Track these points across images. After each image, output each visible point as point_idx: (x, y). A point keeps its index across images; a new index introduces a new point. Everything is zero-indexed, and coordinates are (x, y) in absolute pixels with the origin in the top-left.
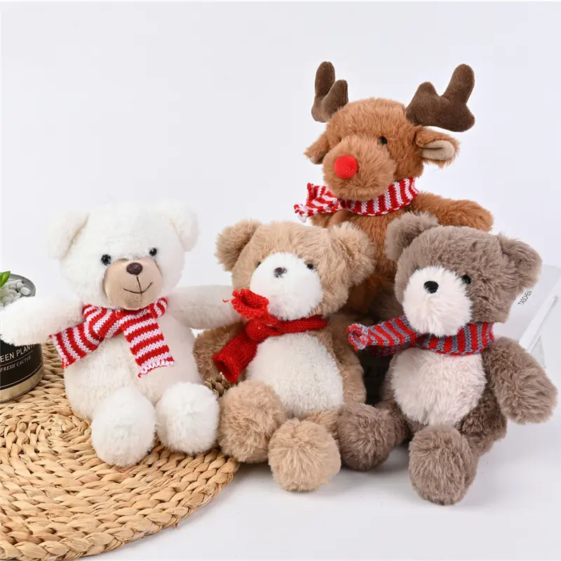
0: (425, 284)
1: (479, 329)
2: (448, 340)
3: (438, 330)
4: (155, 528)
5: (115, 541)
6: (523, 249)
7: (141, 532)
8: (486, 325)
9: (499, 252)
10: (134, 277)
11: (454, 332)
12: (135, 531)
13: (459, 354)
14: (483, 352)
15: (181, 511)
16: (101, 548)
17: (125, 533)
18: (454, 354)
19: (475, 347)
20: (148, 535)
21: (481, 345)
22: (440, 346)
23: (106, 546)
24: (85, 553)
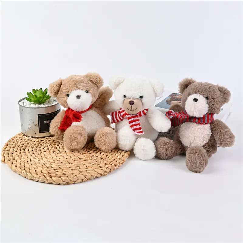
0: (193, 99)
1: (210, 115)
2: (199, 119)
3: (197, 115)
4: (99, 175)
5: (85, 178)
6: (225, 89)
7: (94, 176)
8: (212, 114)
9: (218, 90)
10: (130, 106)
11: (202, 116)
12: (92, 176)
13: (203, 124)
14: (210, 124)
15: (108, 170)
16: (80, 181)
17: (89, 176)
18: (201, 124)
19: (208, 122)
20: (96, 177)
21: (210, 121)
22: (197, 121)
23: (82, 180)
24: (75, 182)
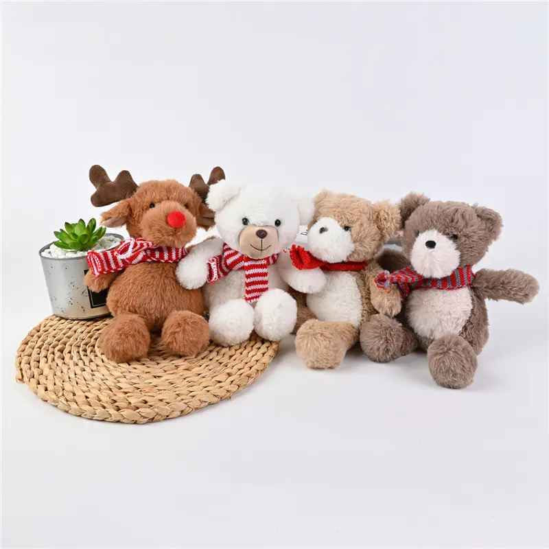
0: (427, 243)
1: (465, 270)
2: (444, 280)
3: (438, 274)
4: (215, 399)
5: (188, 408)
6: (491, 212)
7: (206, 402)
8: (469, 267)
9: (475, 216)
10: (260, 239)
11: (449, 274)
12: (202, 402)
13: (453, 289)
14: (469, 285)
15: (233, 388)
16: (179, 413)
17: (195, 403)
18: (449, 289)
19: (463, 283)
20: (210, 404)
21: (467, 282)
22: (439, 284)
23: (182, 411)
24: (168, 416)
